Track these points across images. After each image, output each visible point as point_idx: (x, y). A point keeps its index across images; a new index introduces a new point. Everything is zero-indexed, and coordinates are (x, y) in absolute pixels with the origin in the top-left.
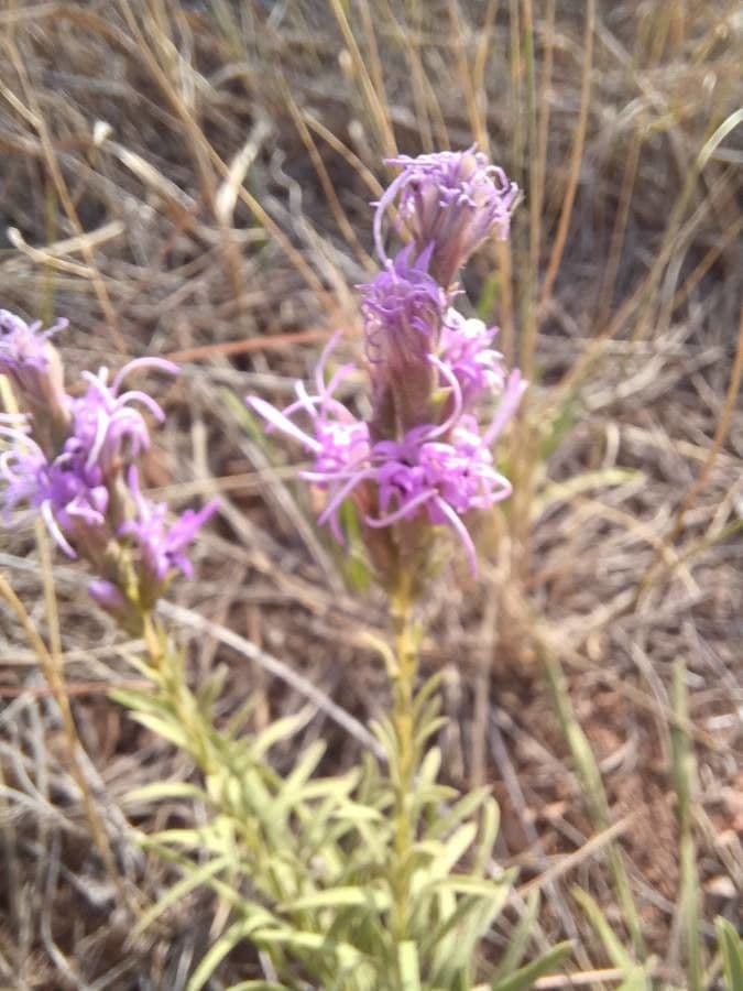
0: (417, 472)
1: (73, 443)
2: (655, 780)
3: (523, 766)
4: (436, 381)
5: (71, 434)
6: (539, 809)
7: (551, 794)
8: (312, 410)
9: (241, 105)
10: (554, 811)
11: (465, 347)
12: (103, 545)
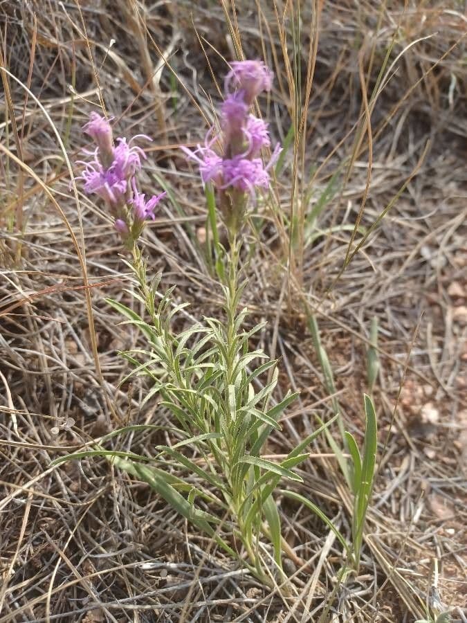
0: (237, 169)
1: (115, 163)
2: (363, 379)
3: (297, 369)
4: (245, 139)
5: (114, 160)
6: (303, 388)
7: (310, 381)
8: (202, 153)
9: (165, 22)
10: (310, 389)
11: (256, 129)
12: (123, 206)
